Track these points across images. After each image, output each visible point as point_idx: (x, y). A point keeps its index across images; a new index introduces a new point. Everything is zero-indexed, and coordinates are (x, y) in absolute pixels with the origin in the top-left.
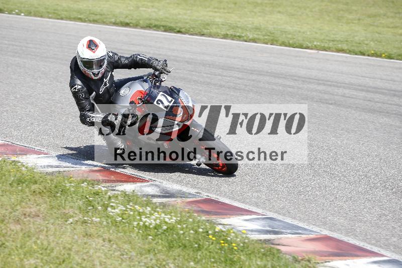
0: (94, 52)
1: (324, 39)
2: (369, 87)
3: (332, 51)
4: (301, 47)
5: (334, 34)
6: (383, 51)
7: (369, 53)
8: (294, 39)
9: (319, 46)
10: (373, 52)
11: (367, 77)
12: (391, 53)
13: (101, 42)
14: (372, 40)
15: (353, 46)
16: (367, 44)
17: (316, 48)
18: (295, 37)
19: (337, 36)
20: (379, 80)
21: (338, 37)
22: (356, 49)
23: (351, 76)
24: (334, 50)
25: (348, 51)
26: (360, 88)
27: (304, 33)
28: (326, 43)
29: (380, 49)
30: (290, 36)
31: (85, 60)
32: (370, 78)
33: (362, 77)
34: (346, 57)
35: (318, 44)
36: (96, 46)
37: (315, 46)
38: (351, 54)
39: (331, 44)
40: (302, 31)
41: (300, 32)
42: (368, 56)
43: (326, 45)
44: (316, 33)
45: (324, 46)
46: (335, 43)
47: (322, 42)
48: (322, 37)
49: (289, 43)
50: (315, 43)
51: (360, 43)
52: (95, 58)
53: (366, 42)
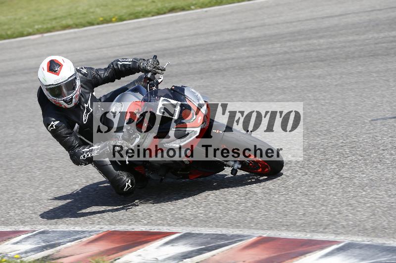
0: (58, 74)
1: (45, 20)
2: (108, 58)
3: (58, 30)
4: (22, 35)
5: (55, 11)
6: (113, 14)
7: (98, 21)
8: (11, 28)
9: (41, 28)
10: (101, 19)
11: (103, 48)
12: (121, 14)
13: (65, 59)
14: (97, 6)
15: (78, 18)
16: (93, 12)
17: (39, 32)
18: (11, 26)
19: (58, 12)
20: (117, 48)
21: (60, 13)
22: (83, 21)
23: (86, 52)
24: (60, 29)
25: (74, 26)
26: (100, 62)
27: (20, 19)
28: (48, 23)
29: (109, 13)
30: (6, 27)
31: (51, 87)
32: (107, 48)
33: (98, 49)
34: (75, 33)
35: (40, 26)
36: (60, 65)
37: (37, 30)
38: (78, 28)
39: (54, 23)
40: (18, 17)
41: (15, 19)
42: (98, 24)
43: (49, 26)
44: (34, 15)
45: (47, 28)
46: (58, 21)
47: (44, 23)
48: (42, 18)
49: (7, 35)
50: (36, 27)
51: (85, 14)
52: (61, 81)
53: (91, 10)
